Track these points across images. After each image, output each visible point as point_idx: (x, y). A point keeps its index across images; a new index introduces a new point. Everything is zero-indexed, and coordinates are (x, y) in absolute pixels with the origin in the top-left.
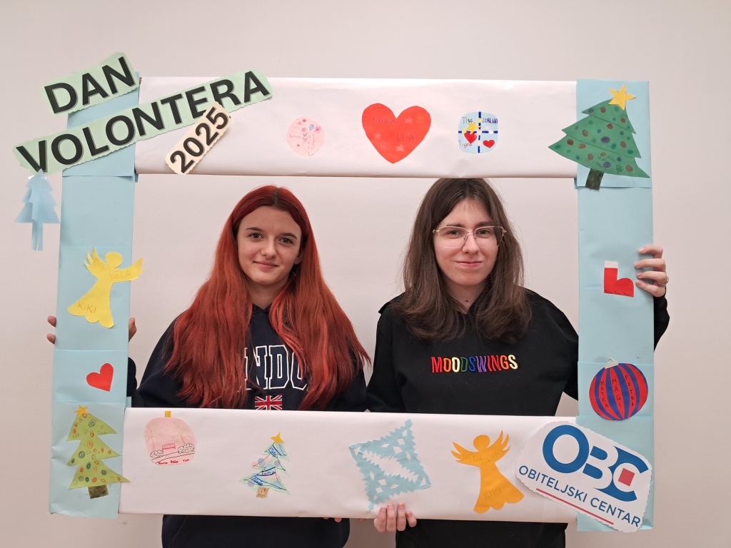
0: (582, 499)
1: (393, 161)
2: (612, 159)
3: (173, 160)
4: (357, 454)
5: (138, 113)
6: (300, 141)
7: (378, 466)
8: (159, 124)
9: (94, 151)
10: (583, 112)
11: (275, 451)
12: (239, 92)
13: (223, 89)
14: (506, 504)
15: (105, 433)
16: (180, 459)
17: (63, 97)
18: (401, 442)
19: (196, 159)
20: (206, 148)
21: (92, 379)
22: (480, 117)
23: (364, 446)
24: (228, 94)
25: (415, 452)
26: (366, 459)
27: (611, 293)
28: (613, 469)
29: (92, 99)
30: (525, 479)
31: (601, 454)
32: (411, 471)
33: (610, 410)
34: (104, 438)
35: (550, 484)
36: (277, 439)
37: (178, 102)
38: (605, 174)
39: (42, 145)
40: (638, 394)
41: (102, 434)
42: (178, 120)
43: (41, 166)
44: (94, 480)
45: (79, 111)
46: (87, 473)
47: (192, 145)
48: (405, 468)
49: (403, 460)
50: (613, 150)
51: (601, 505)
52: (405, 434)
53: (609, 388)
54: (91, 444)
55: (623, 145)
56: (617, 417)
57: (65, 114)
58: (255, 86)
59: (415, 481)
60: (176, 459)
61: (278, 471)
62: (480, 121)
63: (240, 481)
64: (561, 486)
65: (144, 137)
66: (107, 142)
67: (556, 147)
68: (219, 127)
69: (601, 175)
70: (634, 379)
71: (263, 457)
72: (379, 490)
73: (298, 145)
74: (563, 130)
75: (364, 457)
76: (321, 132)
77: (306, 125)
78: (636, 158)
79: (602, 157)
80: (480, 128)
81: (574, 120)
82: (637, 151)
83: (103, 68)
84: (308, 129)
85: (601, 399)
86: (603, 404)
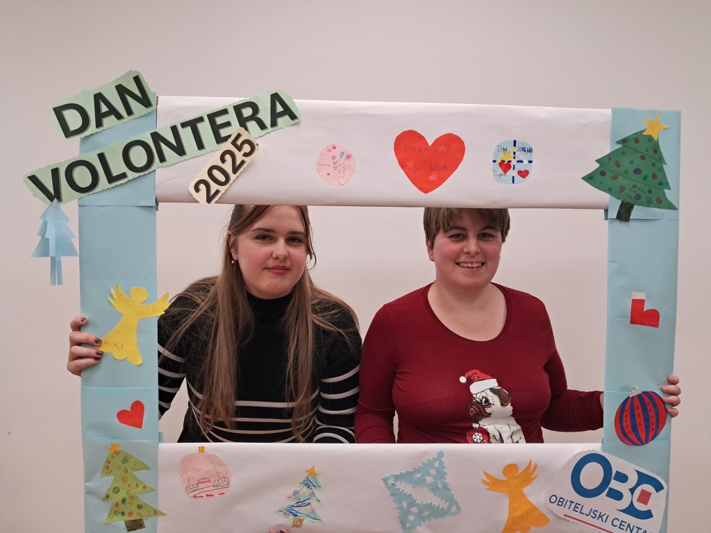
0: (604, 520)
1: (426, 192)
3: (197, 189)
5: (156, 137)
6: (330, 170)
7: (410, 495)
8: (180, 150)
9: (111, 179)
10: (618, 142)
11: (309, 483)
12: (265, 115)
13: (247, 112)
14: (532, 527)
15: (139, 469)
16: (215, 493)
17: (74, 120)
18: (433, 472)
19: (222, 189)
20: (232, 176)
21: (123, 416)
22: (515, 145)
23: (397, 478)
24: (254, 117)
25: (446, 481)
26: (399, 489)
27: (637, 324)
28: (632, 490)
29: (105, 121)
30: (554, 507)
31: (622, 478)
32: (442, 499)
33: (632, 436)
34: (136, 473)
35: (576, 509)
36: (312, 472)
37: (200, 126)
38: (635, 207)
39: (55, 172)
40: (658, 420)
41: (136, 470)
42: (200, 146)
43: (55, 196)
44: (130, 514)
45: (92, 134)
46: (122, 508)
47: (216, 173)
48: (437, 496)
49: (434, 489)
50: (644, 182)
51: (621, 524)
52: (437, 464)
53: (633, 416)
54: (125, 480)
55: (654, 176)
57: (77, 139)
58: (281, 109)
60: (212, 493)
61: (313, 502)
62: (515, 149)
63: (276, 512)
64: (586, 510)
65: (164, 164)
66: (125, 169)
67: (589, 179)
68: (246, 155)
69: (631, 207)
70: (655, 406)
71: (298, 489)
72: (411, 518)
73: (328, 174)
74: (596, 161)
75: (397, 487)
76: (351, 159)
77: (337, 152)
78: (665, 190)
79: (633, 189)
80: (514, 158)
81: (607, 151)
82: (668, 183)
83: (116, 87)
84: (338, 156)
85: (625, 427)
86: (627, 430)
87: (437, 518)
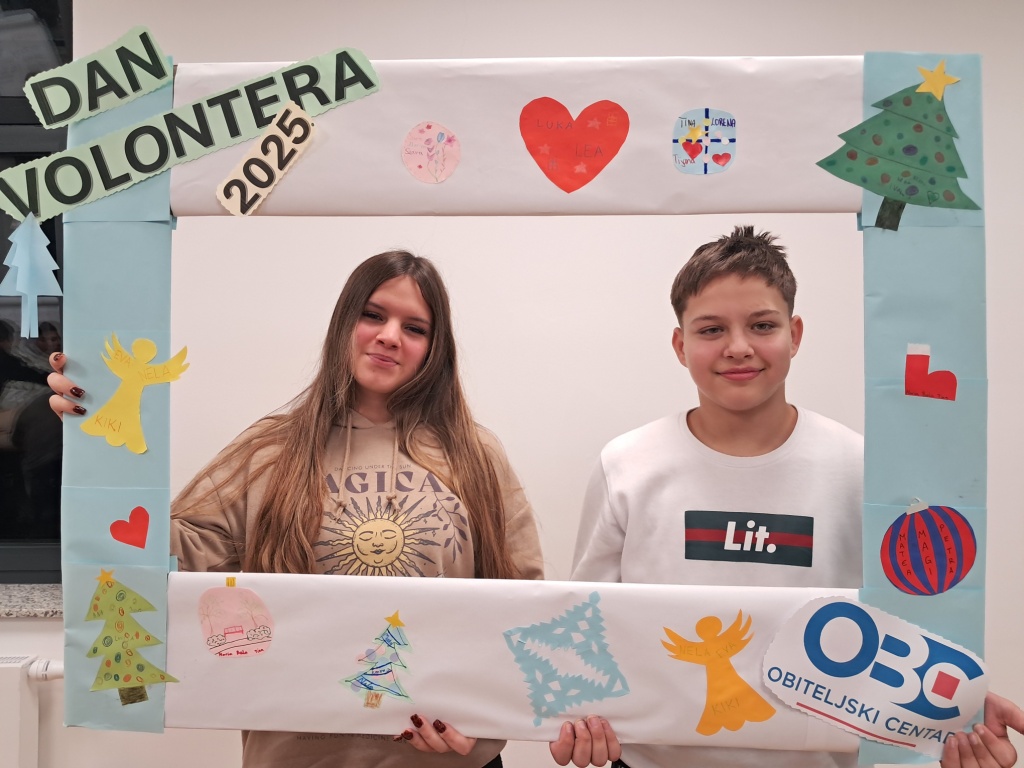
0: (871, 719)
1: (569, 189)
2: (921, 182)
3: (227, 194)
4: (515, 643)
5: (172, 121)
6: (424, 160)
7: (547, 661)
8: (205, 138)
9: (109, 183)
10: (874, 105)
11: (390, 638)
12: (328, 85)
13: (302, 81)
14: (747, 723)
15: (140, 610)
16: (250, 649)
17: (59, 99)
19: (263, 192)
20: (278, 173)
21: (119, 530)
22: (707, 116)
23: (527, 633)
25: (605, 641)
26: (529, 651)
27: (917, 394)
28: (921, 672)
29: (103, 100)
30: (777, 688)
31: (900, 648)
32: (598, 670)
33: (913, 579)
34: (138, 617)
35: (817, 695)
36: (394, 621)
37: (234, 103)
38: (908, 206)
39: (31, 175)
41: (135, 611)
42: (234, 131)
43: (32, 208)
44: (127, 678)
45: (83, 119)
46: (115, 668)
47: (255, 170)
48: (590, 665)
49: (585, 653)
50: (923, 167)
51: (902, 727)
54: (120, 626)
55: (940, 158)
56: (925, 590)
58: (351, 75)
59: (604, 685)
60: (245, 649)
61: (396, 668)
62: (708, 122)
63: (340, 682)
64: (836, 698)
65: (183, 159)
66: (128, 169)
67: (829, 164)
68: (297, 141)
69: (901, 207)
71: (374, 648)
72: (550, 698)
73: (420, 167)
74: (839, 136)
76: (455, 144)
77: (432, 134)
78: (959, 179)
79: (904, 179)
80: (707, 135)
81: (858, 120)
82: (962, 168)
83: (117, 51)
84: (435, 139)
85: (899, 562)
86: (904, 570)
87: (591, 701)
